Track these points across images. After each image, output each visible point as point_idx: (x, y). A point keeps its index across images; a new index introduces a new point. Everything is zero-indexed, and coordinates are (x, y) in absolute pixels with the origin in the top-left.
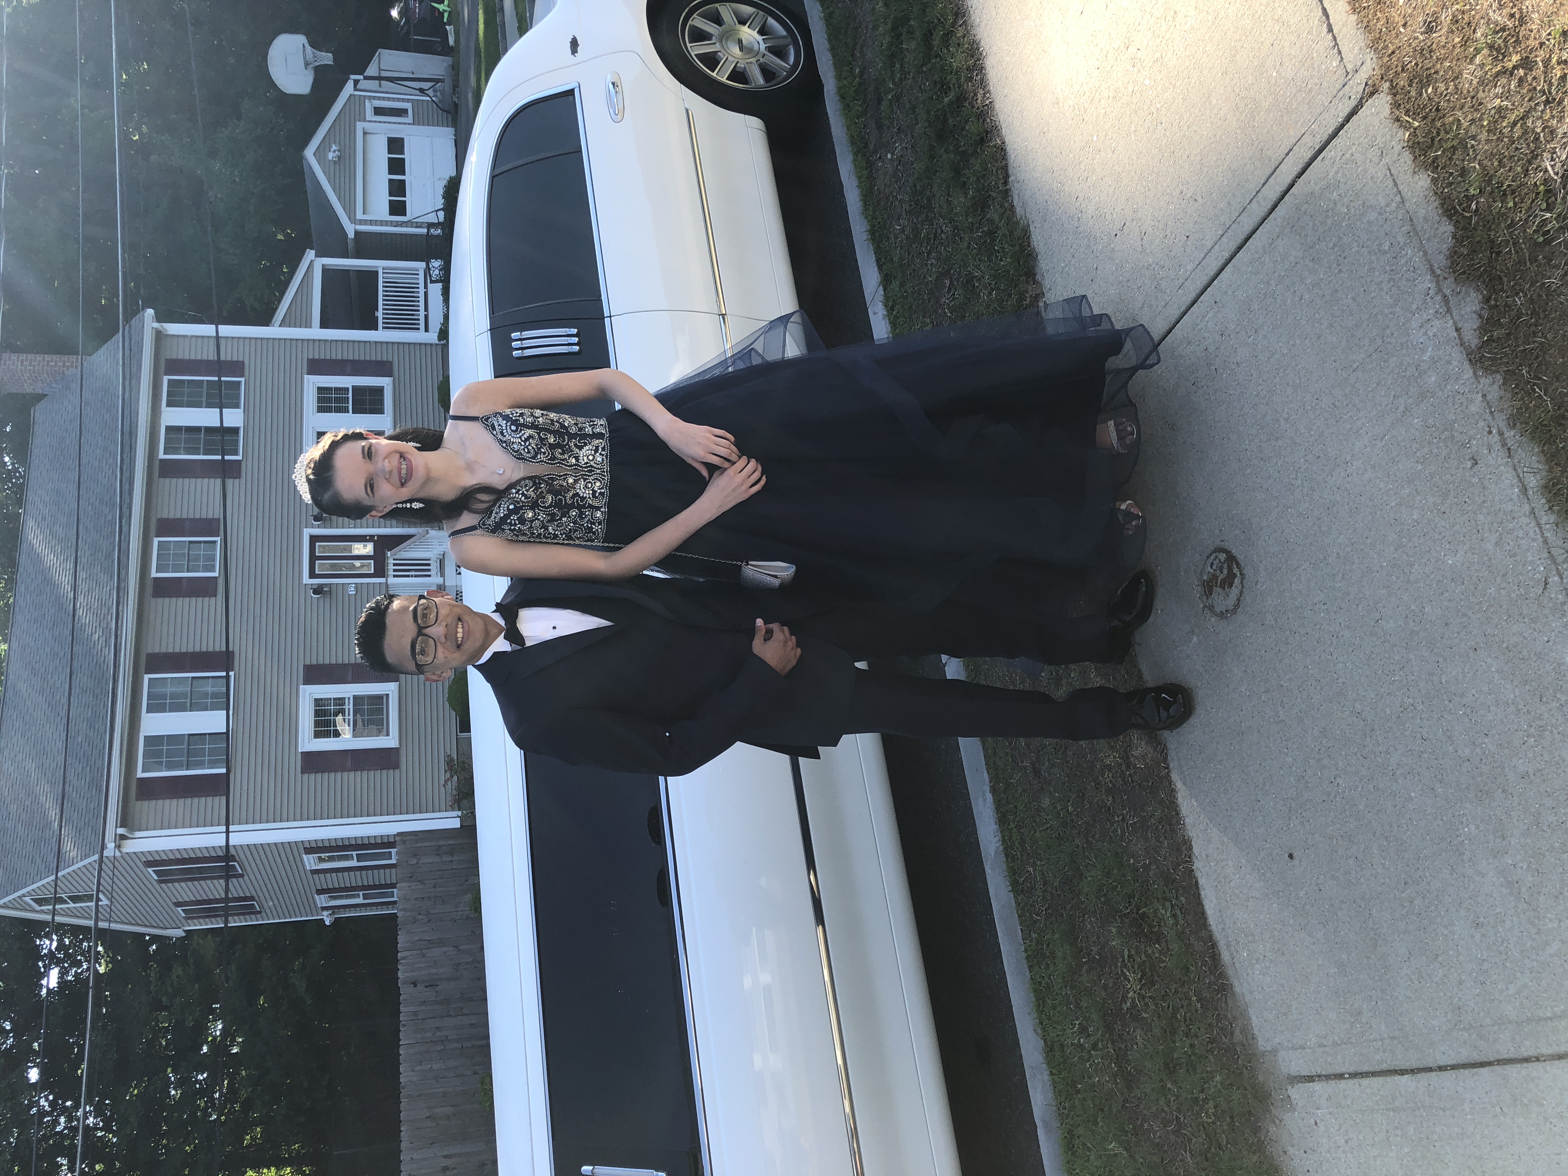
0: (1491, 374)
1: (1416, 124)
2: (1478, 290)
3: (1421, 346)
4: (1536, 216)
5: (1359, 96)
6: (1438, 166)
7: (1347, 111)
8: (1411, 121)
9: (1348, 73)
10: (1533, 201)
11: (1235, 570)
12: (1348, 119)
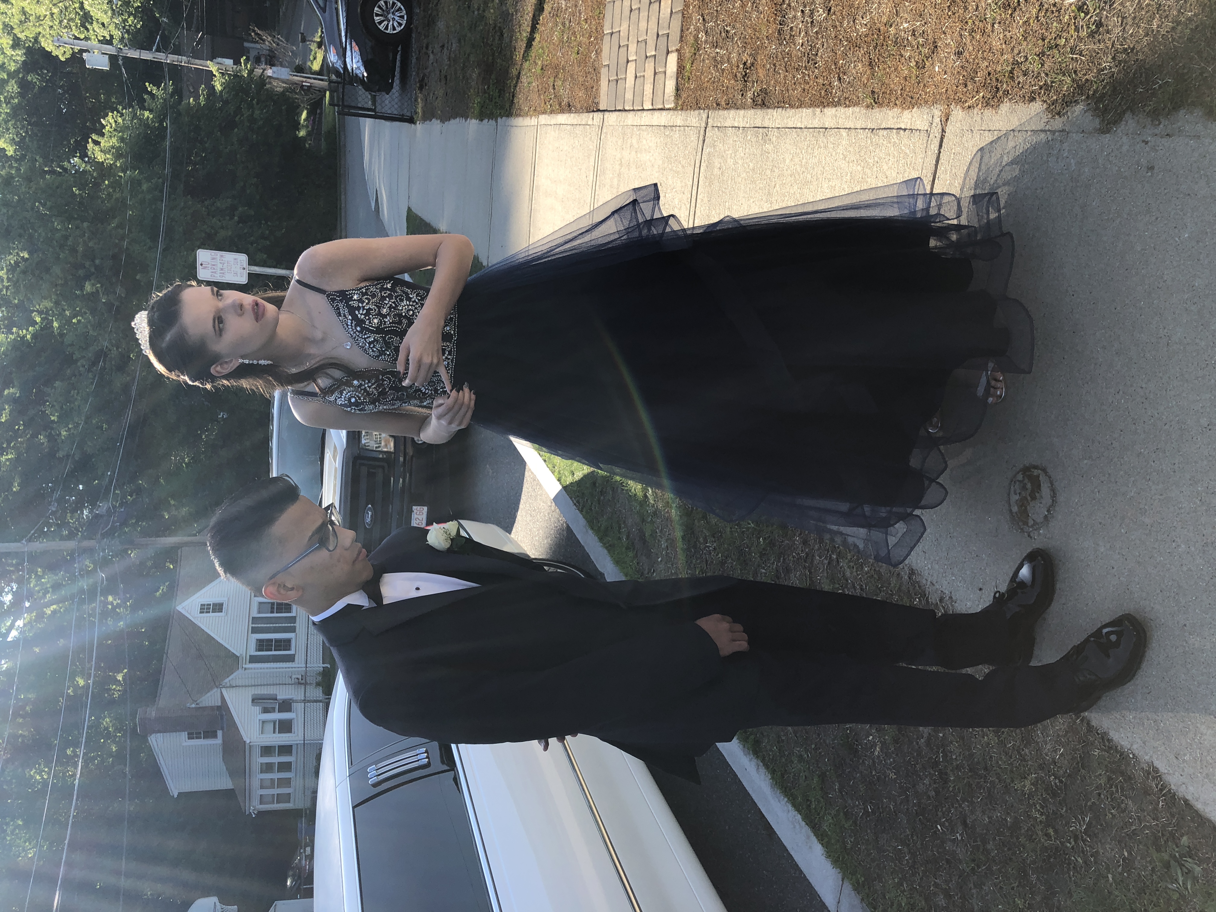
0: (1121, 120)
1: (981, 94)
2: (1079, 103)
3: (1065, 168)
4: (1082, 26)
5: (940, 130)
6: (1008, 91)
7: (938, 144)
8: (977, 97)
9: (927, 131)
10: (1075, 23)
11: (1036, 472)
12: (941, 146)
